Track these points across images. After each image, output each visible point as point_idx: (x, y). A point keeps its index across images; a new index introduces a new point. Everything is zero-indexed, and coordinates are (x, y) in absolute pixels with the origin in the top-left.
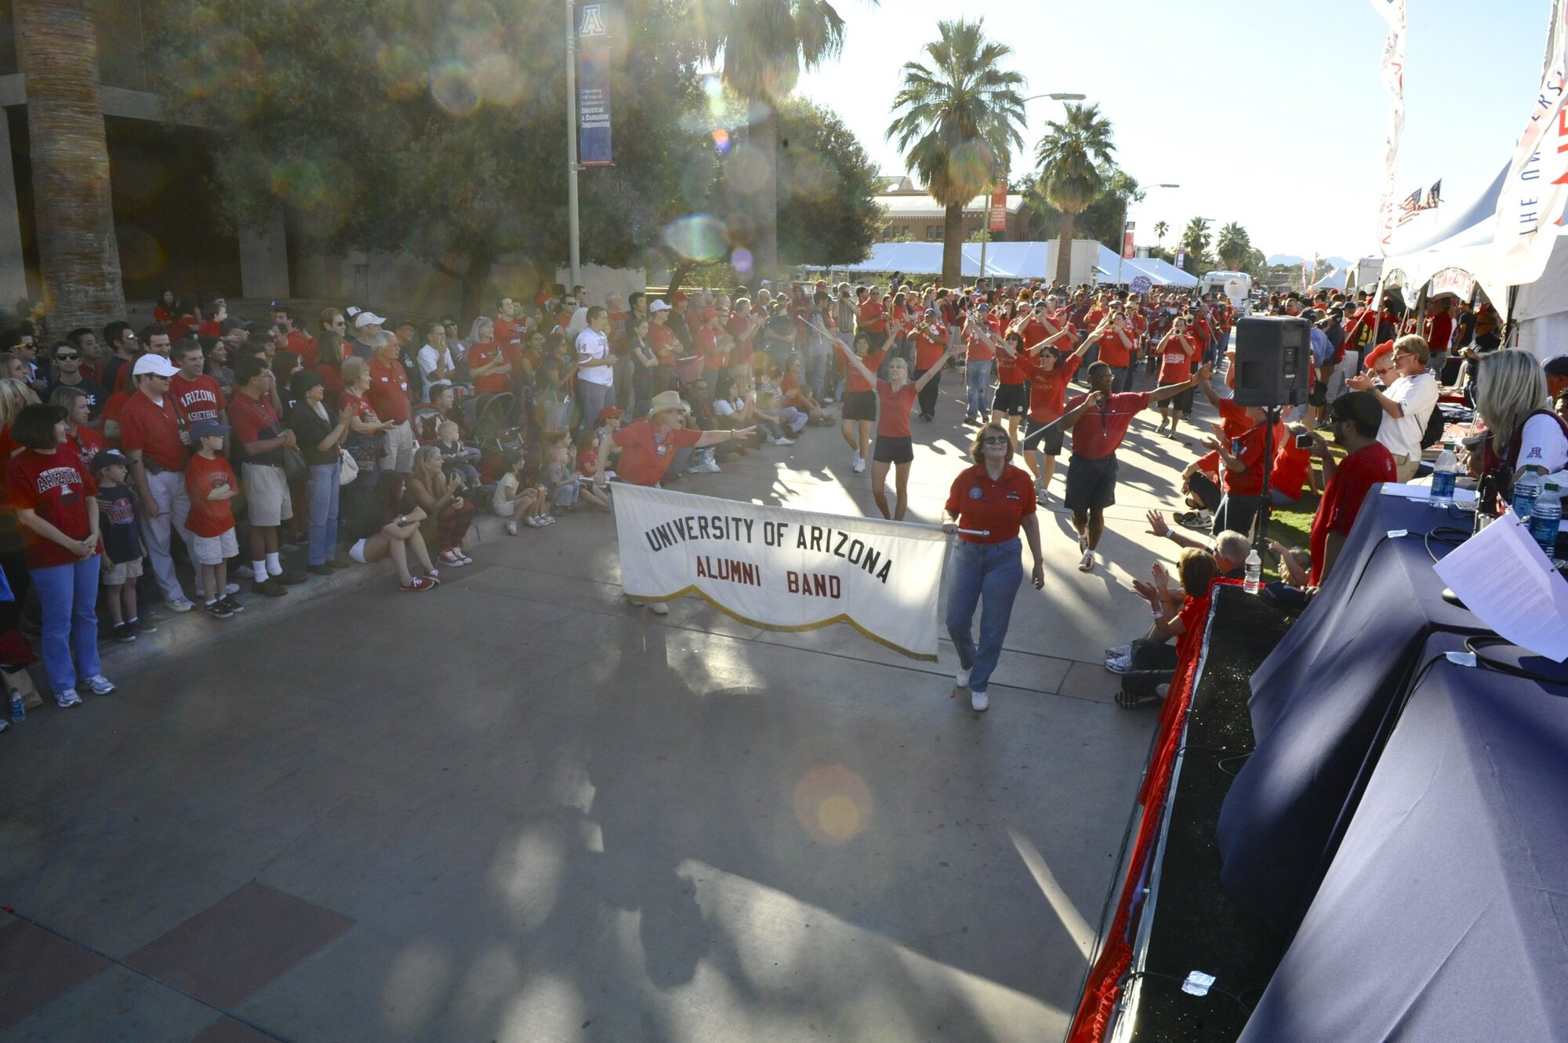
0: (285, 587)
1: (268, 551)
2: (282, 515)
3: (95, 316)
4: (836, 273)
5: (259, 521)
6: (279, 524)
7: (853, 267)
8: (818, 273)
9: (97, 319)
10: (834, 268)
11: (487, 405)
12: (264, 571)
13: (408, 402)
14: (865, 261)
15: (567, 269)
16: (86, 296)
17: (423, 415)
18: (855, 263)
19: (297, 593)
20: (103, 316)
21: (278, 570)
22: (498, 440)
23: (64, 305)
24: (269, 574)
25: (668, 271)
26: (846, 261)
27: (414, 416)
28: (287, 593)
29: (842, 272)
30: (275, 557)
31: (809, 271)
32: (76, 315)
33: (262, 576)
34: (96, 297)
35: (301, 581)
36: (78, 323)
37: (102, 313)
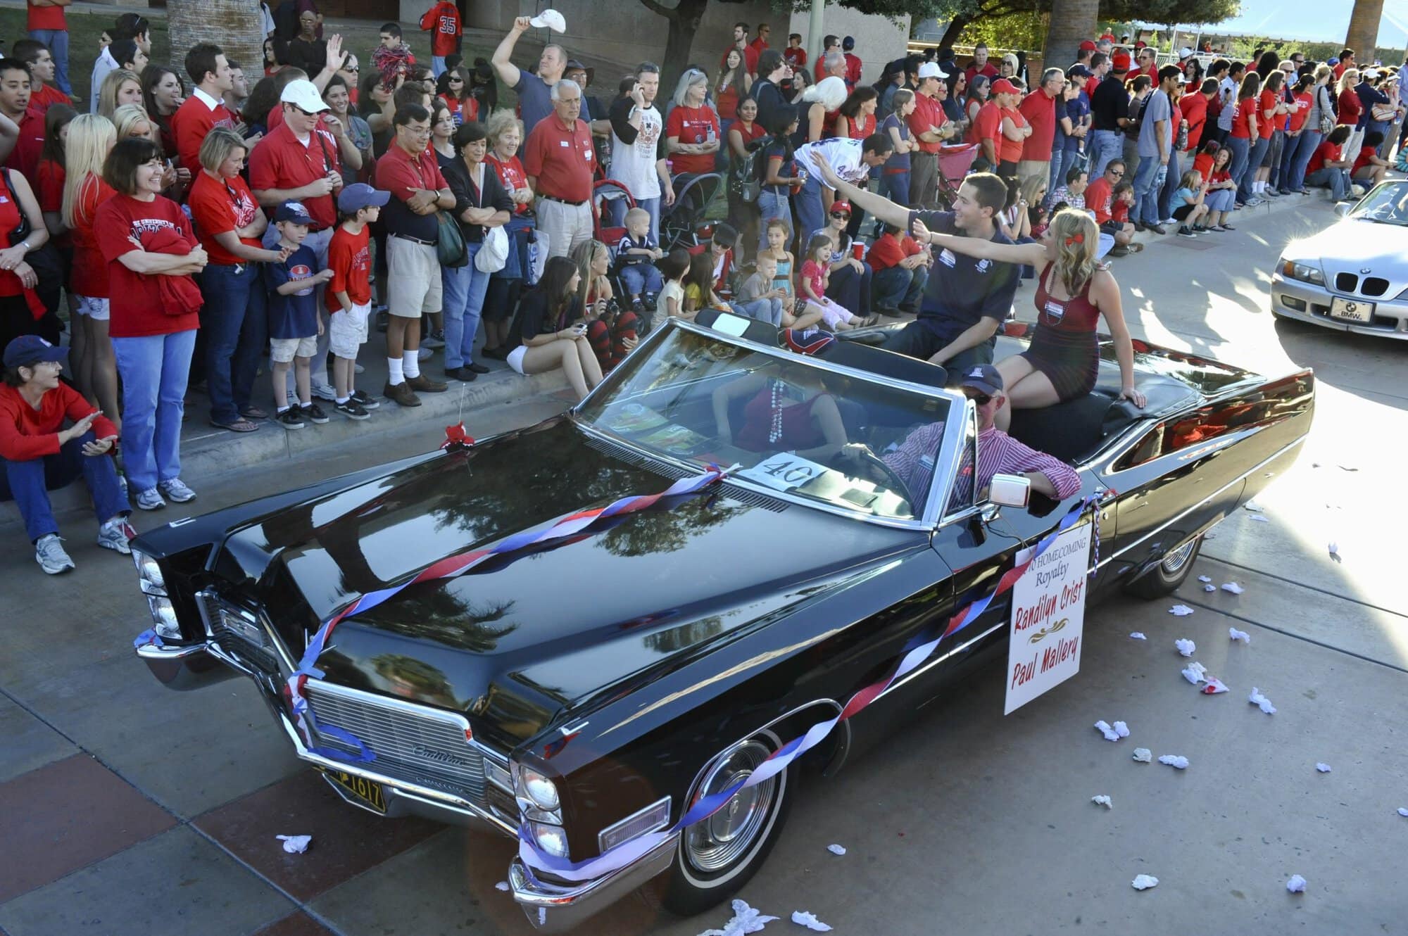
0: (417, 394)
1: (407, 347)
2: (424, 305)
3: (226, 31)
4: (1181, 35)
5: (397, 310)
6: (419, 315)
7: (1207, 29)
8: (1155, 35)
9: (228, 35)
10: (1179, 27)
11: (687, 187)
12: (401, 372)
13: (591, 176)
14: (1226, 21)
15: (808, 15)
16: (217, 6)
17: (605, 195)
18: (1211, 23)
19: (431, 403)
20: (234, 32)
21: (415, 372)
22: (695, 235)
23: (191, 14)
24: (405, 376)
25: (940, 21)
26: (1198, 19)
27: (595, 194)
28: (420, 405)
29: (1190, 33)
30: (414, 355)
31: (1141, 31)
32: (204, 29)
33: (397, 378)
34: (228, 7)
35: (440, 389)
36: (205, 39)
37: (233, 28)
